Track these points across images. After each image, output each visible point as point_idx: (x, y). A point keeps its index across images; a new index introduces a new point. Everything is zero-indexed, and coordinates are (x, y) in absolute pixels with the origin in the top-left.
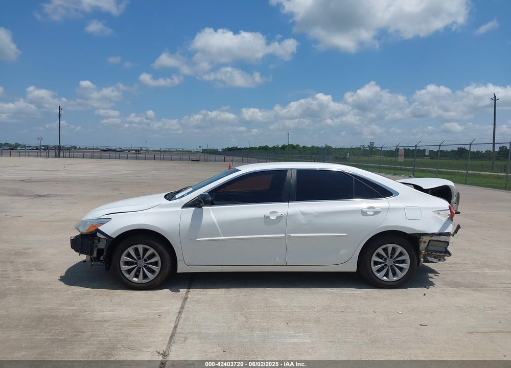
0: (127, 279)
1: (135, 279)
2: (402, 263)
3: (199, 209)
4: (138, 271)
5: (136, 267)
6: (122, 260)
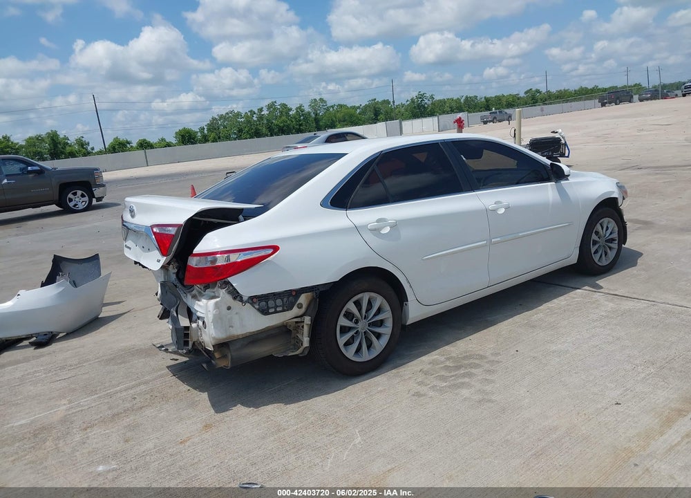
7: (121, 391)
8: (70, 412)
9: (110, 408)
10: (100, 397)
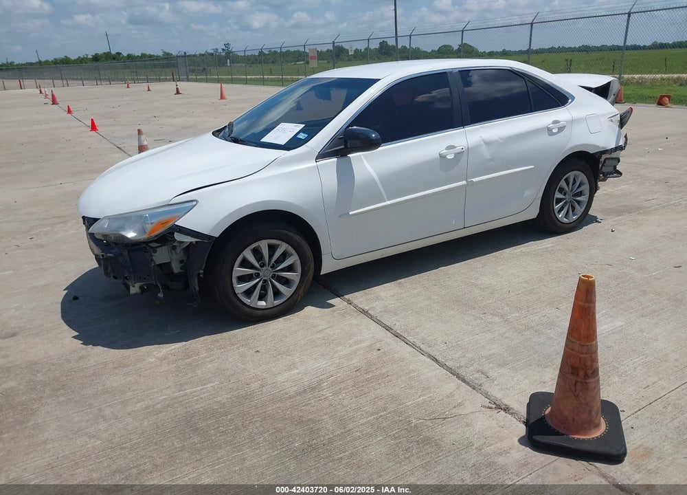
0: (249, 307)
1: (262, 304)
2: (581, 196)
3: (343, 159)
4: (264, 288)
5: (259, 281)
6: (235, 275)
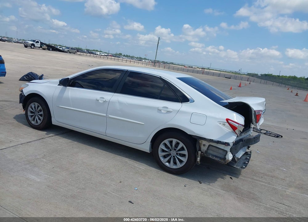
5: (34, 115)
7: (264, 182)
8: (287, 187)
9: (273, 180)
10: (273, 185)
